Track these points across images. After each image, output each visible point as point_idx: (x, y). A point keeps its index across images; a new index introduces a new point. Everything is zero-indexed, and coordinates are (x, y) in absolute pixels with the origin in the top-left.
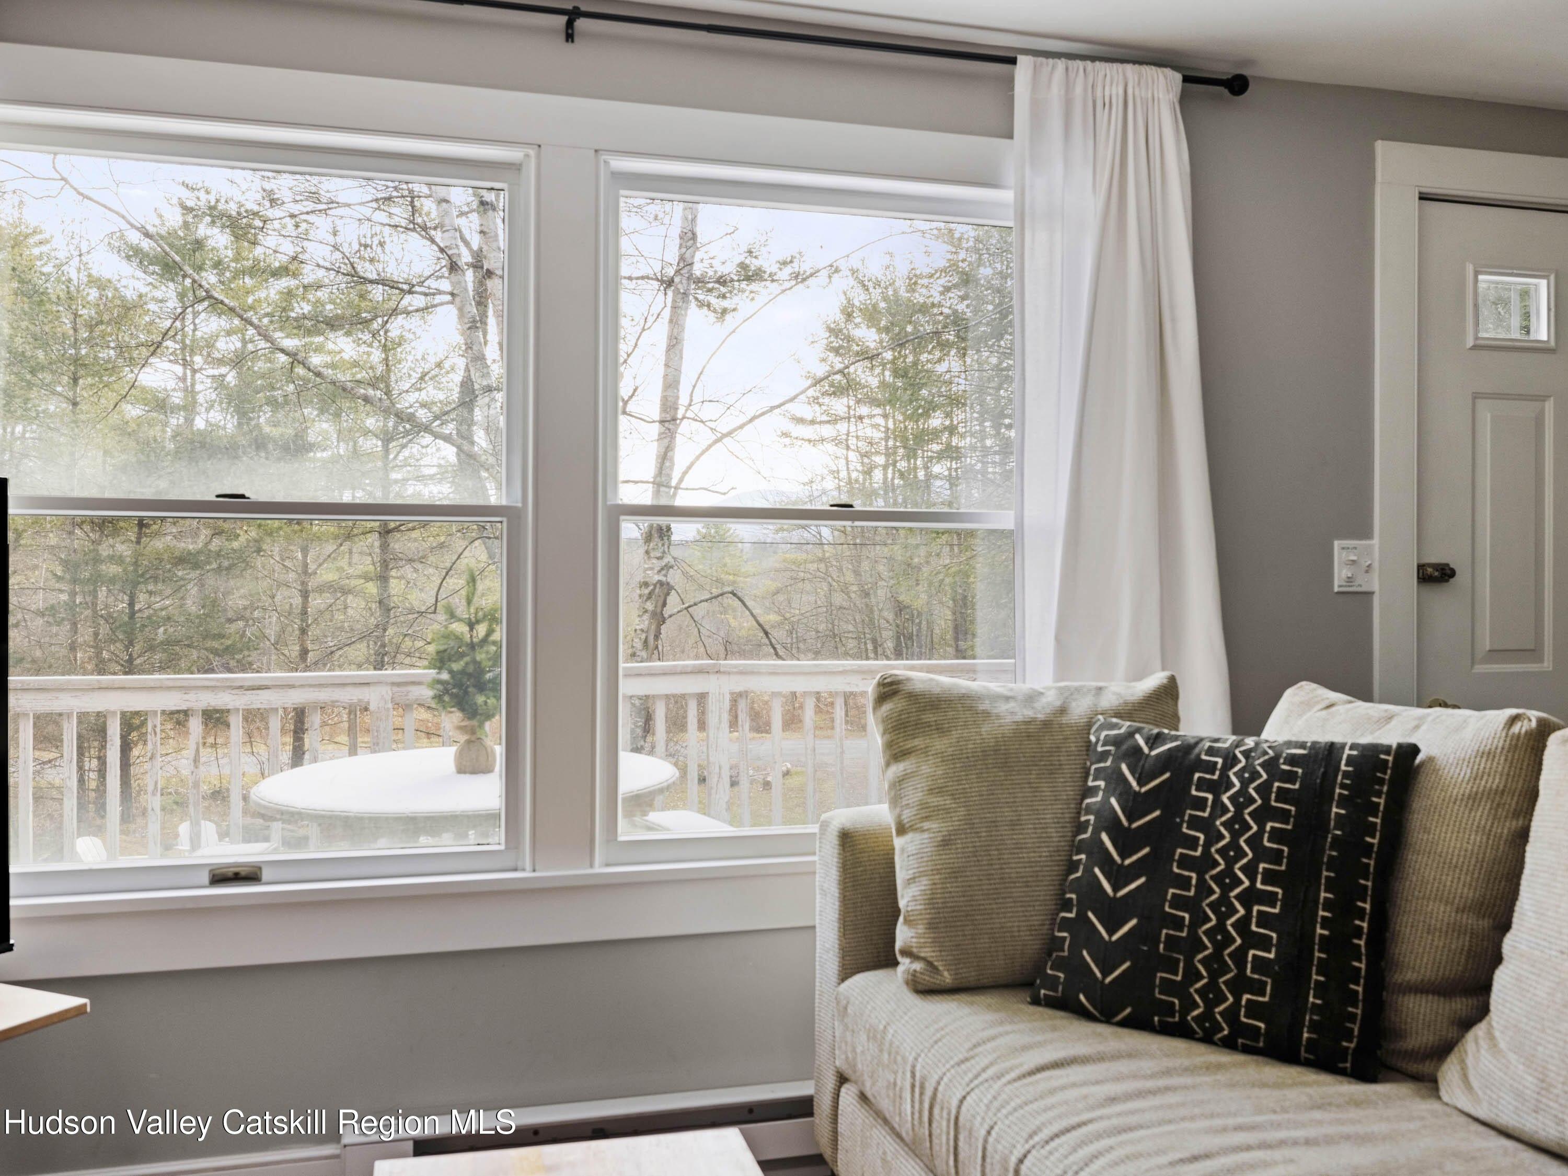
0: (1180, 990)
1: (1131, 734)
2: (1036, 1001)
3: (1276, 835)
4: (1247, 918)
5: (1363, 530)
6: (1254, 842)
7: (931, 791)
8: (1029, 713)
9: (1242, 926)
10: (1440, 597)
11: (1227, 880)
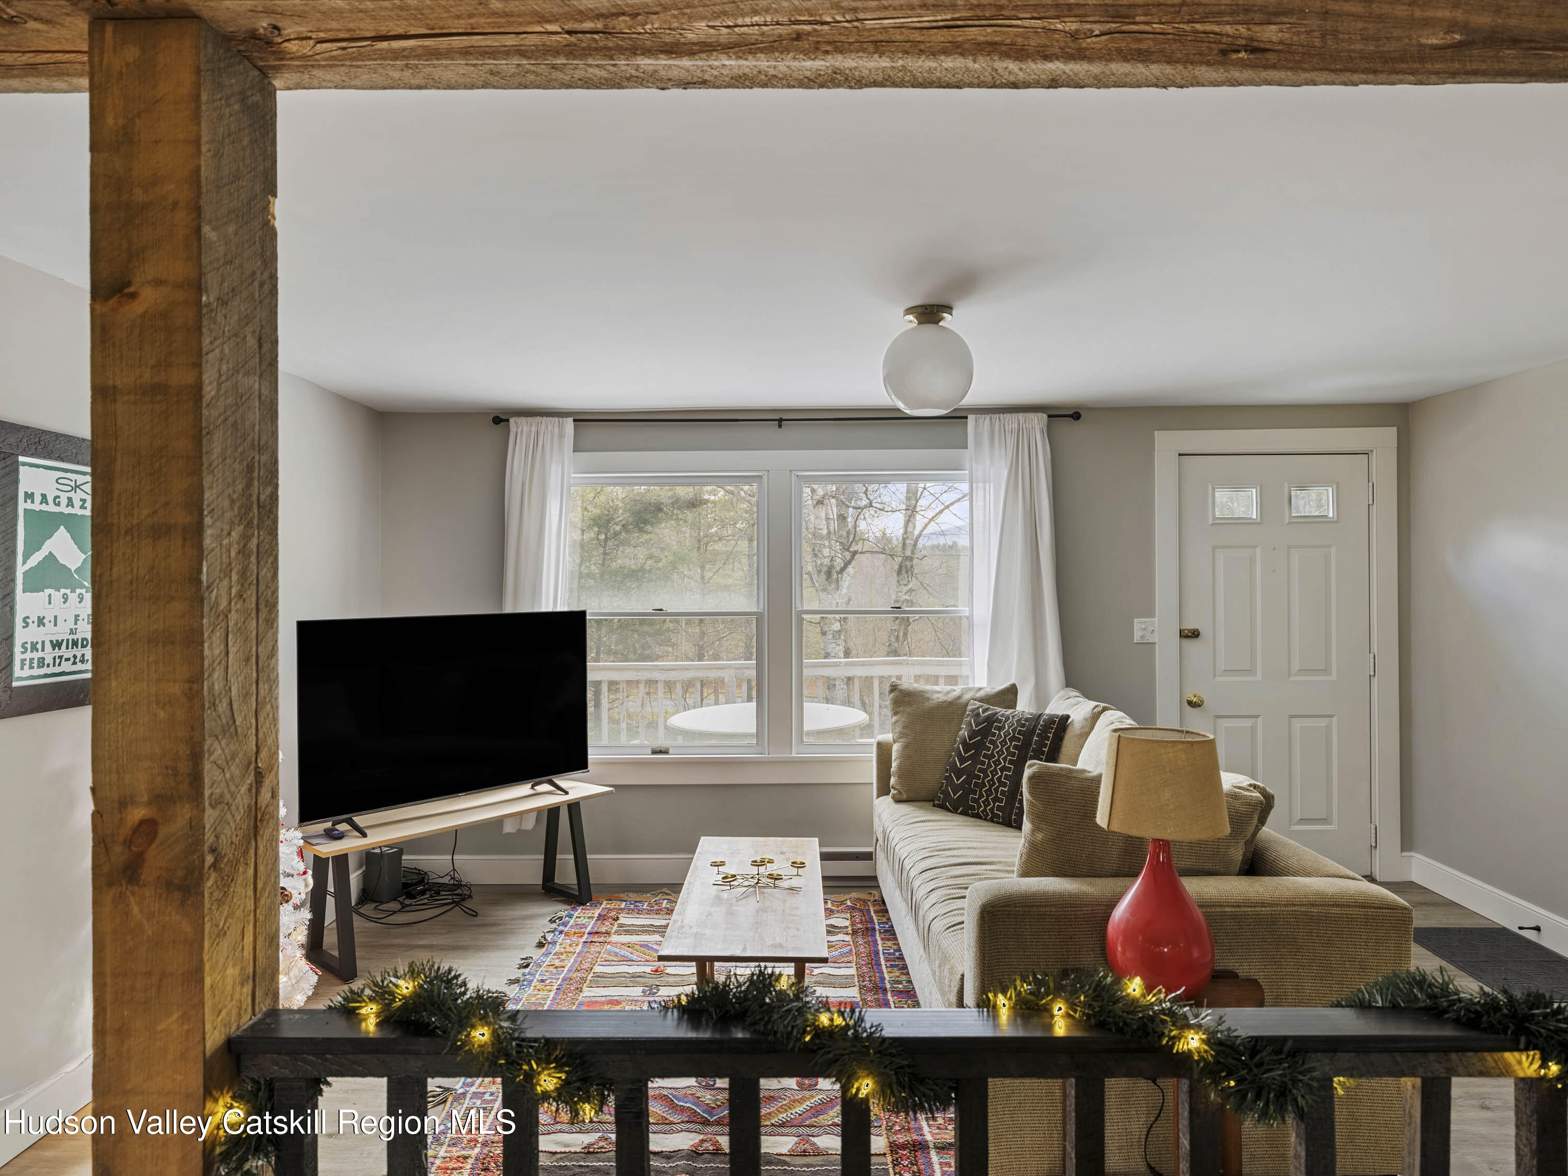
0: (976, 801)
1: (978, 708)
2: (934, 806)
3: (1015, 747)
4: (1001, 777)
5: (1150, 613)
6: (1007, 749)
7: (904, 728)
8: (945, 698)
9: (999, 779)
10: (1189, 644)
11: (997, 763)
